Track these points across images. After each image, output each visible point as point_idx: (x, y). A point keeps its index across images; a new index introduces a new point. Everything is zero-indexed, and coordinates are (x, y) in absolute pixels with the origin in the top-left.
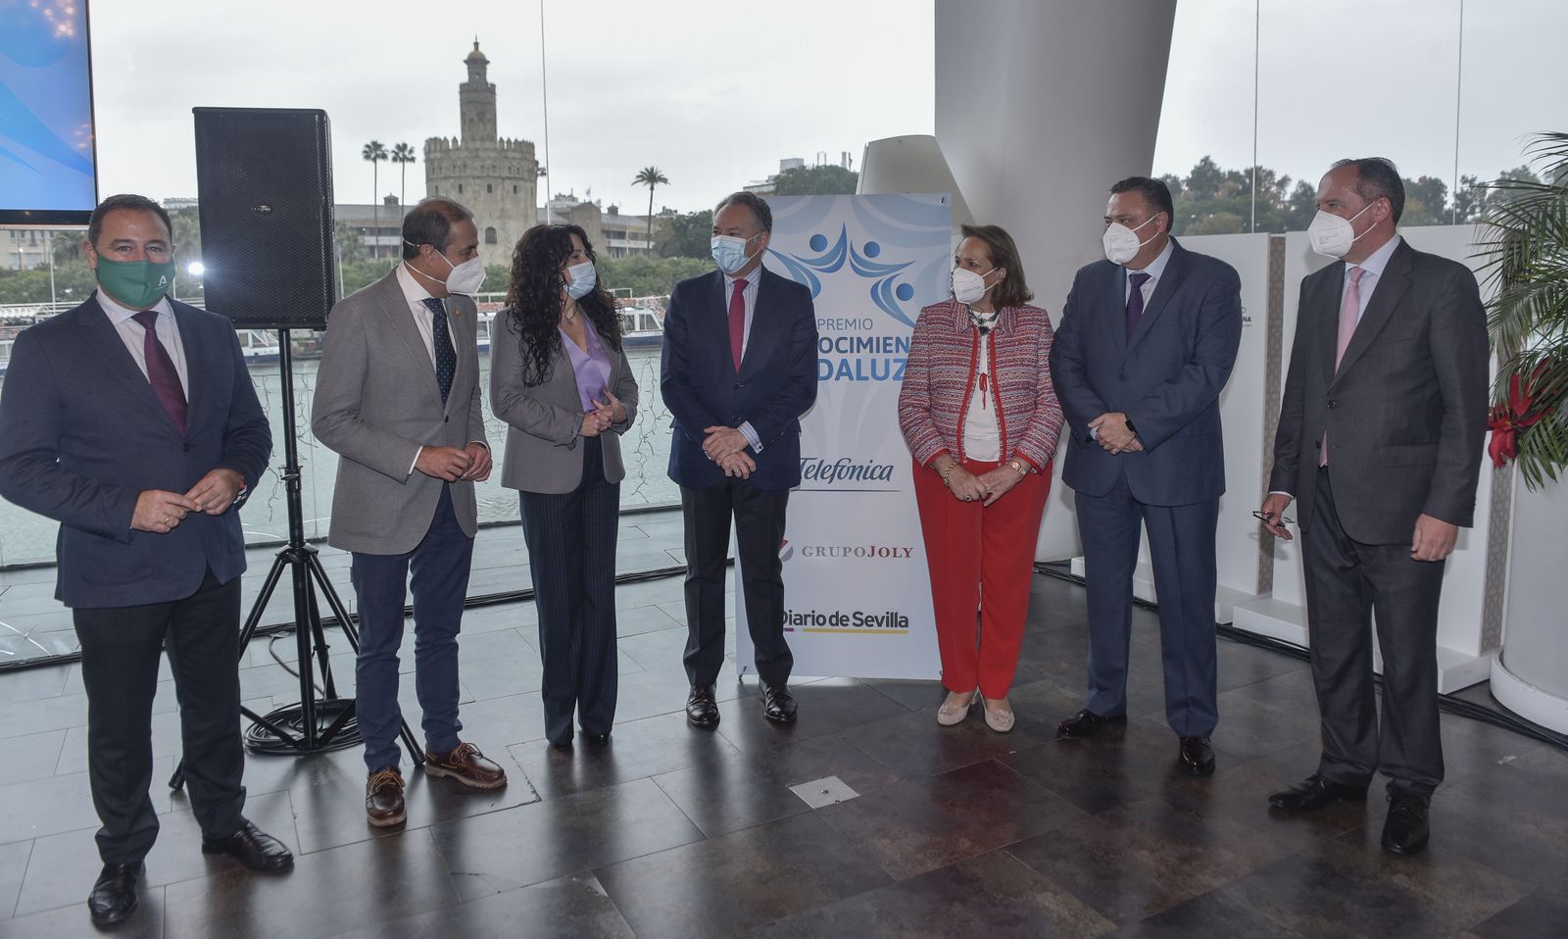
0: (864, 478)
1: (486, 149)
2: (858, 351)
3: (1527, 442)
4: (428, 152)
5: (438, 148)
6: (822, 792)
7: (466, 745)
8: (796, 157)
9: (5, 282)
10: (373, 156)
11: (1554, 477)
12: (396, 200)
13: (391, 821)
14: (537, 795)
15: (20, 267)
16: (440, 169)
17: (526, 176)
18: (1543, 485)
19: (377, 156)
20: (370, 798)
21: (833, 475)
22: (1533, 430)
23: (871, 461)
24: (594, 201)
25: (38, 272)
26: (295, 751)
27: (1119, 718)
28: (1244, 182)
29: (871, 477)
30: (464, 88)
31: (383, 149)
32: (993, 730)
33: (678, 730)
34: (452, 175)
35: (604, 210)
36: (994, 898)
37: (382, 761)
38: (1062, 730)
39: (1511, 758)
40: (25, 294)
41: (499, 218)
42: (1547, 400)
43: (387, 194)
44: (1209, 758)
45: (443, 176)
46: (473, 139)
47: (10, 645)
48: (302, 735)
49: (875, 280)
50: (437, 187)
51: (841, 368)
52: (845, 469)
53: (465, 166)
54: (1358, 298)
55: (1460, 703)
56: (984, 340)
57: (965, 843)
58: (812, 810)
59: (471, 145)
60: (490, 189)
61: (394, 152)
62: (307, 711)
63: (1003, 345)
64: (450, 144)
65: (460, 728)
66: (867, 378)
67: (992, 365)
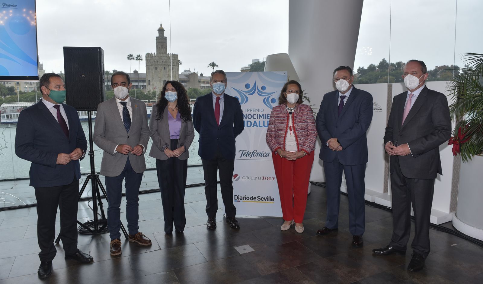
0: (261, 156)
1: (164, 57)
2: (259, 118)
3: (463, 148)
4: (146, 57)
5: (150, 56)
6: (244, 249)
7: (140, 233)
8: (257, 59)
9: (23, 96)
10: (130, 58)
11: (471, 159)
12: (137, 72)
13: (117, 254)
14: (160, 248)
15: (27, 91)
16: (150, 62)
17: (175, 64)
18: (467, 161)
19: (131, 59)
20: (111, 248)
21: (252, 155)
22: (465, 144)
23: (263, 151)
24: (196, 72)
25: (32, 93)
26: (92, 233)
27: (336, 229)
28: (396, 66)
29: (263, 156)
30: (157, 38)
31: (133, 56)
32: (297, 232)
33: (204, 230)
34: (153, 64)
35: (199, 75)
36: (291, 282)
37: (115, 237)
38: (318, 233)
39: (455, 244)
40: (28, 99)
41: (167, 77)
42: (468, 135)
43: (134, 70)
44: (361, 242)
45: (151, 64)
46: (160, 53)
47: (14, 201)
48: (94, 229)
49: (264, 97)
50: (149, 68)
51: (254, 123)
52: (255, 154)
53: (157, 62)
54: (411, 103)
55: (442, 228)
56: (291, 116)
57: (284, 265)
58: (240, 255)
59: (159, 55)
60: (165, 68)
61: (136, 57)
62: (96, 222)
63: (296, 117)
64: (153, 55)
65: (138, 228)
66: (262, 127)
67: (293, 123)
